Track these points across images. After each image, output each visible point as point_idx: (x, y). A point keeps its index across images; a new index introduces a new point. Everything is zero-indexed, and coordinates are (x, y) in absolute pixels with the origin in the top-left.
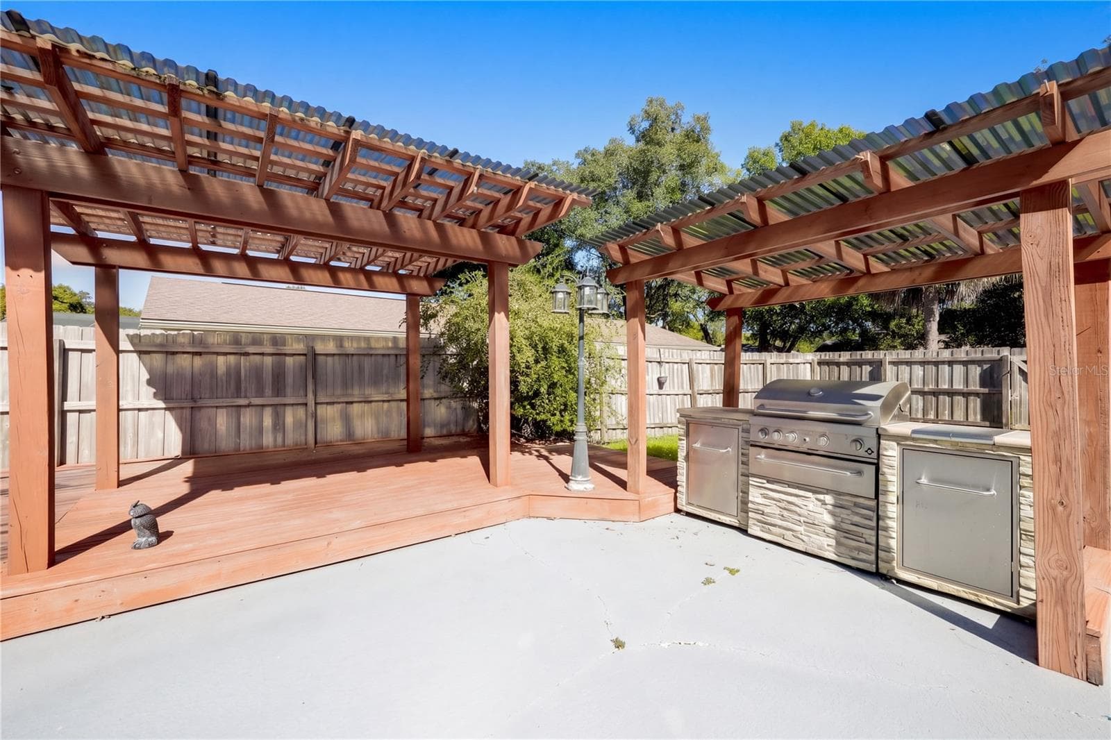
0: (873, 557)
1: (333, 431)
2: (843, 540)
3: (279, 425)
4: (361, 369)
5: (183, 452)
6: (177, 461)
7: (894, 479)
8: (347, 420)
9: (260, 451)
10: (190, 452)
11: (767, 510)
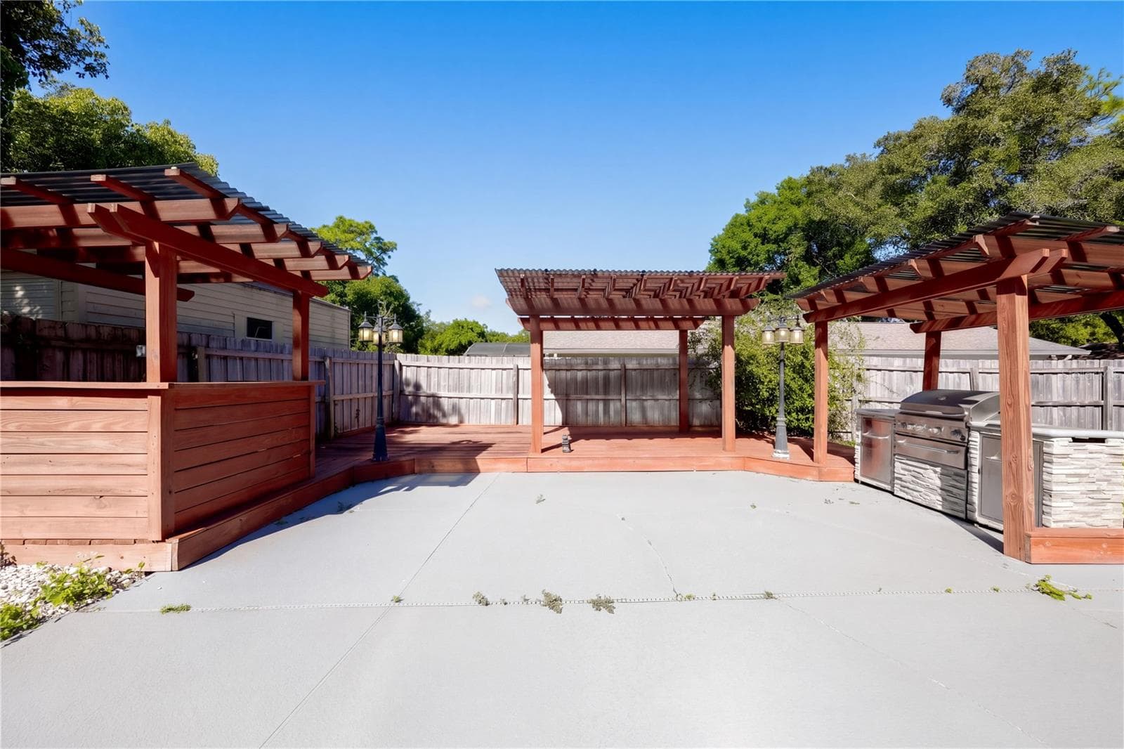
0: (964, 509)
1: (636, 417)
2: (948, 498)
3: (606, 411)
4: (652, 379)
5: (563, 424)
6: (561, 427)
7: (978, 456)
8: (643, 411)
9: (597, 426)
10: (565, 423)
11: (904, 478)
